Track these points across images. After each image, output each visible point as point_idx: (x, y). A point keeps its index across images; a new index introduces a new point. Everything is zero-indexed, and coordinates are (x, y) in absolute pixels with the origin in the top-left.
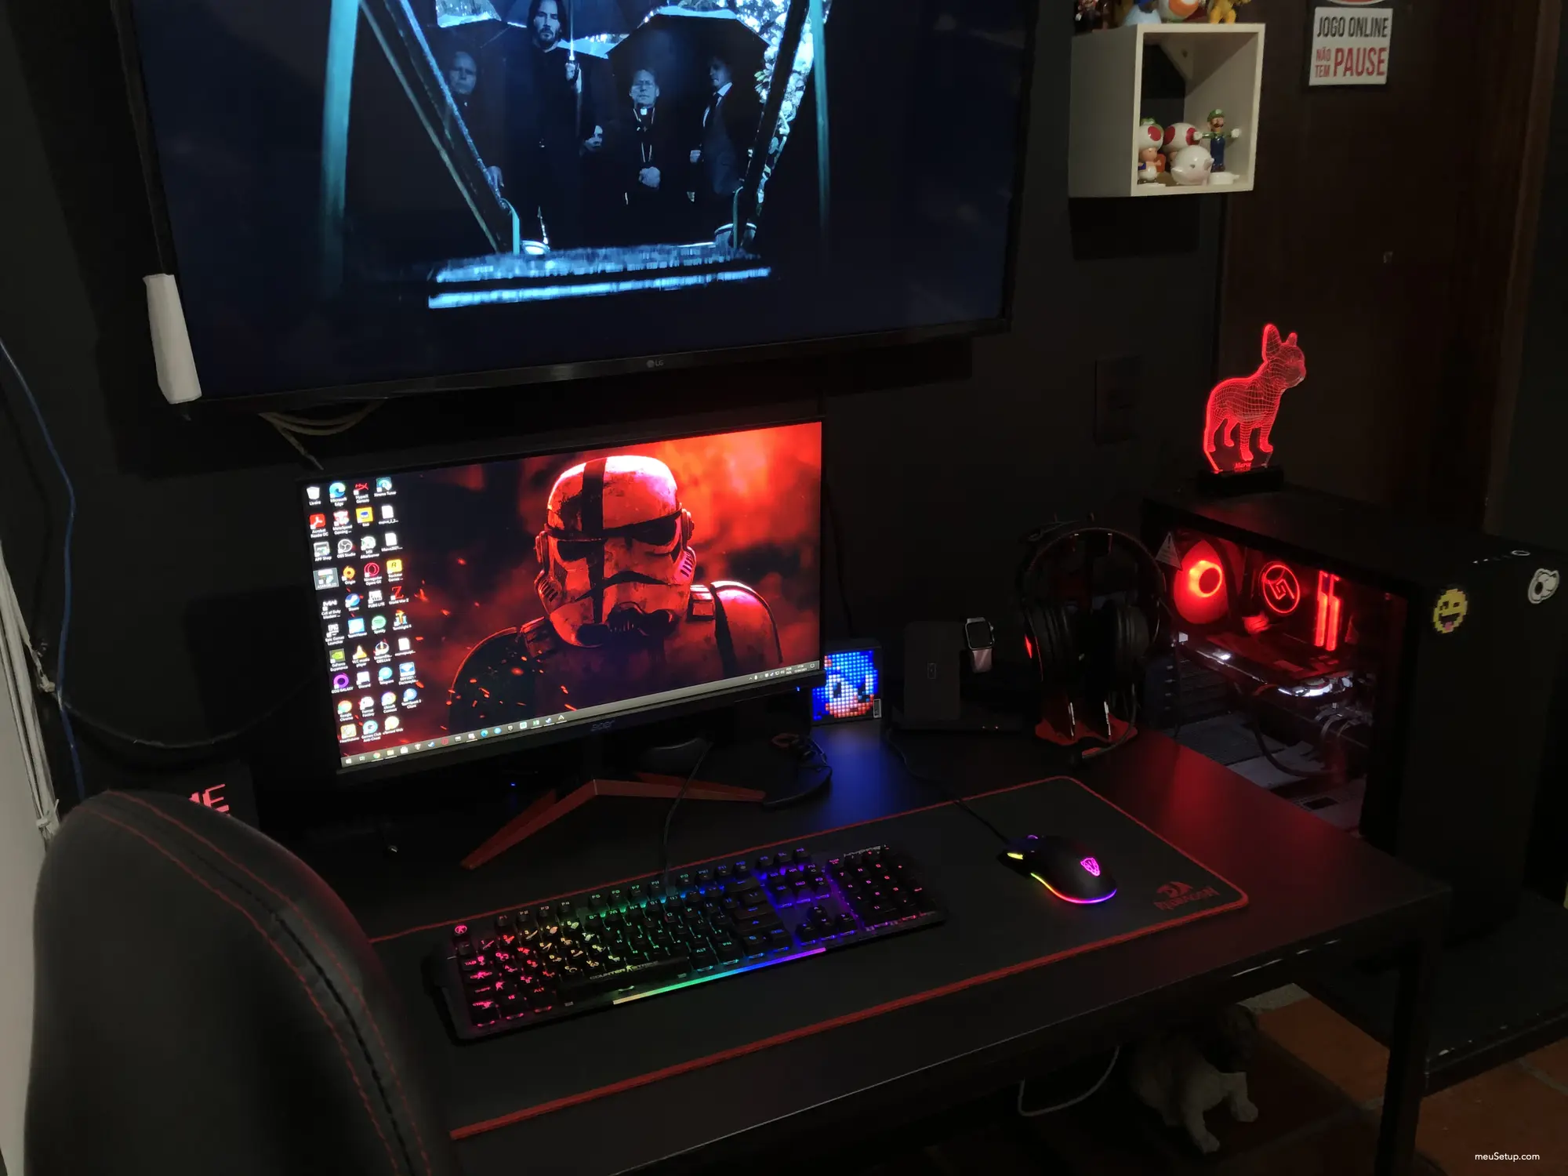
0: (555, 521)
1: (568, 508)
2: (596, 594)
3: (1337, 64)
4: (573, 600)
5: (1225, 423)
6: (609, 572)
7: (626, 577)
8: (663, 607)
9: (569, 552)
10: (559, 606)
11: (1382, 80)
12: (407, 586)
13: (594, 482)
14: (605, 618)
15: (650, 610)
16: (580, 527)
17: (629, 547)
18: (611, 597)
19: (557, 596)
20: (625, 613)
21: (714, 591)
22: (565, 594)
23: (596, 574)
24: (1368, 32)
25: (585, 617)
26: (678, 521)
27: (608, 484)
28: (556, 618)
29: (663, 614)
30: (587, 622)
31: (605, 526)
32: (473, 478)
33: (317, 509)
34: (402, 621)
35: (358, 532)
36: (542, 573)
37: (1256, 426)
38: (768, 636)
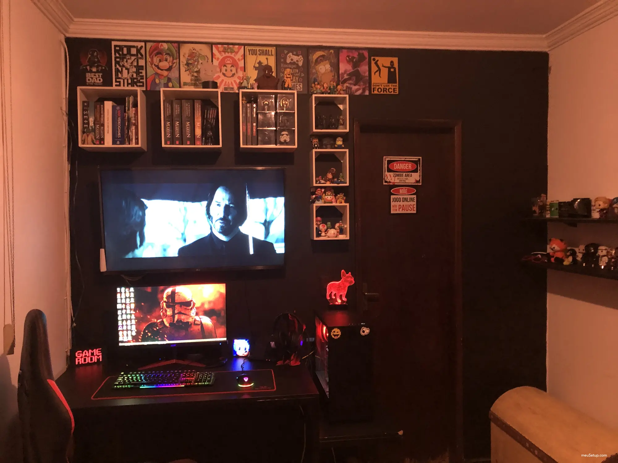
1: (168, 297)
2: (173, 316)
3: (399, 209)
4: (168, 317)
5: (332, 292)
6: (176, 312)
7: (180, 313)
9: (168, 306)
10: (166, 317)
11: (415, 212)
13: (173, 293)
14: (175, 322)
15: (185, 321)
16: (170, 301)
17: (181, 306)
18: (176, 317)
19: (165, 315)
20: (179, 321)
21: (200, 318)
22: (167, 315)
23: (173, 312)
24: (409, 201)
25: (171, 321)
26: (192, 302)
27: (177, 293)
28: (165, 320)
29: (188, 322)
30: (171, 322)
31: (176, 302)
32: (149, 289)
33: (119, 293)
34: (133, 317)
35: (126, 298)
36: (162, 310)
37: (341, 294)
38: (213, 331)
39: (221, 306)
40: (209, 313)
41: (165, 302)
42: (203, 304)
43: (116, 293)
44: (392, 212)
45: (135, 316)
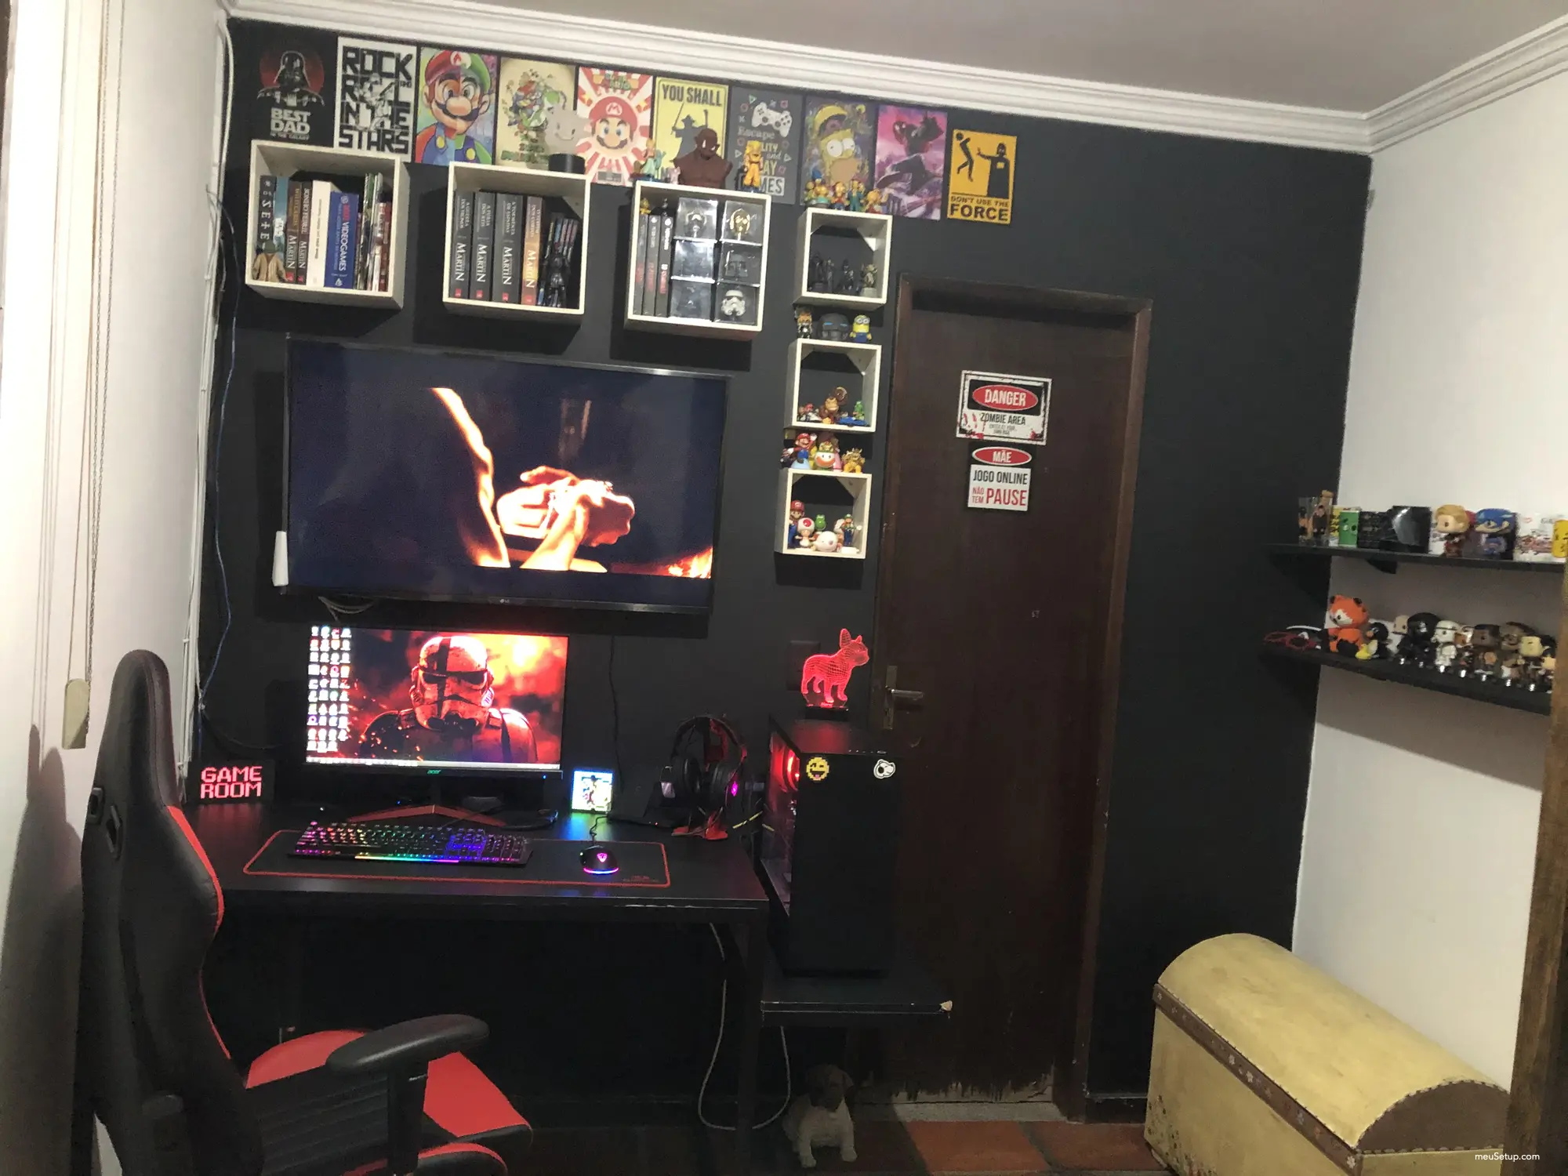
0: (423, 663)
1: (431, 657)
2: (439, 703)
3: (988, 497)
4: (427, 704)
5: (814, 678)
6: (447, 693)
7: (455, 697)
8: (474, 716)
9: (429, 679)
10: (422, 704)
11: (1025, 508)
12: (349, 681)
13: (445, 648)
14: (442, 717)
15: (467, 717)
16: (435, 668)
17: (459, 682)
18: (447, 706)
19: (422, 701)
20: (452, 716)
21: (502, 714)
22: (424, 700)
23: (441, 691)
24: (1012, 480)
25: (433, 714)
26: (486, 675)
27: (452, 649)
28: (418, 710)
29: (473, 721)
30: (434, 716)
31: (448, 670)
32: (387, 635)
33: (315, 638)
34: (344, 697)
35: (331, 651)
36: (414, 687)
37: (835, 684)
38: (531, 744)
39: (553, 688)
40: (523, 703)
41: (422, 668)
42: (510, 680)
43: (310, 637)
44: (971, 504)
45: (349, 697)
